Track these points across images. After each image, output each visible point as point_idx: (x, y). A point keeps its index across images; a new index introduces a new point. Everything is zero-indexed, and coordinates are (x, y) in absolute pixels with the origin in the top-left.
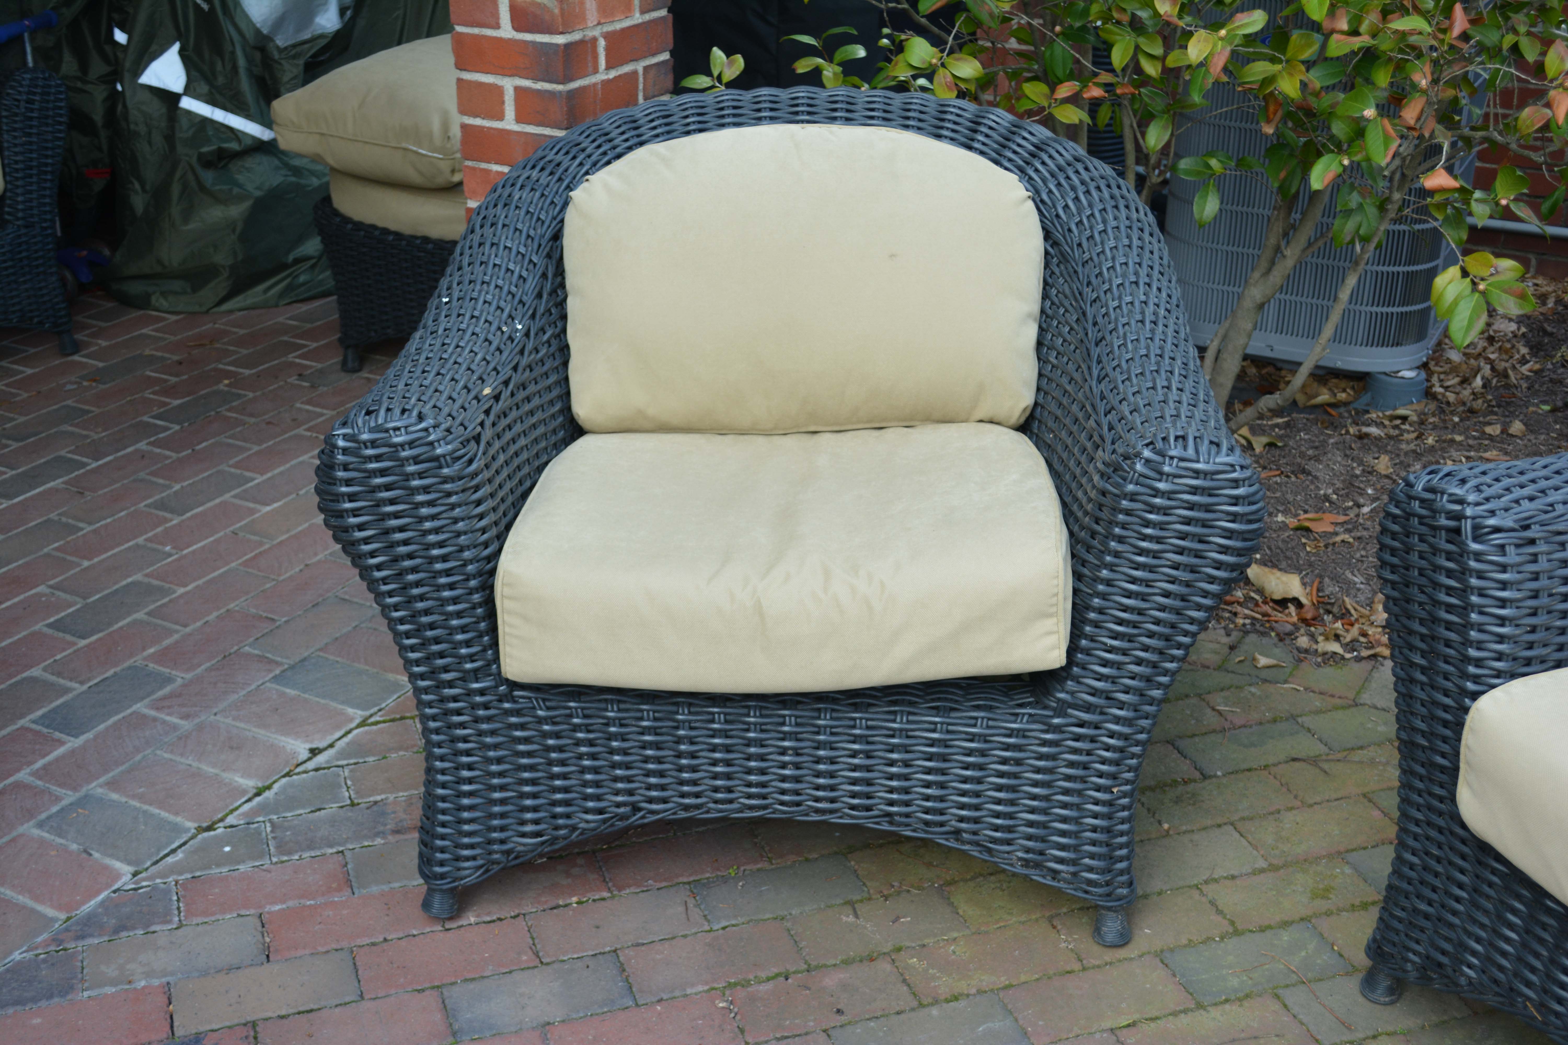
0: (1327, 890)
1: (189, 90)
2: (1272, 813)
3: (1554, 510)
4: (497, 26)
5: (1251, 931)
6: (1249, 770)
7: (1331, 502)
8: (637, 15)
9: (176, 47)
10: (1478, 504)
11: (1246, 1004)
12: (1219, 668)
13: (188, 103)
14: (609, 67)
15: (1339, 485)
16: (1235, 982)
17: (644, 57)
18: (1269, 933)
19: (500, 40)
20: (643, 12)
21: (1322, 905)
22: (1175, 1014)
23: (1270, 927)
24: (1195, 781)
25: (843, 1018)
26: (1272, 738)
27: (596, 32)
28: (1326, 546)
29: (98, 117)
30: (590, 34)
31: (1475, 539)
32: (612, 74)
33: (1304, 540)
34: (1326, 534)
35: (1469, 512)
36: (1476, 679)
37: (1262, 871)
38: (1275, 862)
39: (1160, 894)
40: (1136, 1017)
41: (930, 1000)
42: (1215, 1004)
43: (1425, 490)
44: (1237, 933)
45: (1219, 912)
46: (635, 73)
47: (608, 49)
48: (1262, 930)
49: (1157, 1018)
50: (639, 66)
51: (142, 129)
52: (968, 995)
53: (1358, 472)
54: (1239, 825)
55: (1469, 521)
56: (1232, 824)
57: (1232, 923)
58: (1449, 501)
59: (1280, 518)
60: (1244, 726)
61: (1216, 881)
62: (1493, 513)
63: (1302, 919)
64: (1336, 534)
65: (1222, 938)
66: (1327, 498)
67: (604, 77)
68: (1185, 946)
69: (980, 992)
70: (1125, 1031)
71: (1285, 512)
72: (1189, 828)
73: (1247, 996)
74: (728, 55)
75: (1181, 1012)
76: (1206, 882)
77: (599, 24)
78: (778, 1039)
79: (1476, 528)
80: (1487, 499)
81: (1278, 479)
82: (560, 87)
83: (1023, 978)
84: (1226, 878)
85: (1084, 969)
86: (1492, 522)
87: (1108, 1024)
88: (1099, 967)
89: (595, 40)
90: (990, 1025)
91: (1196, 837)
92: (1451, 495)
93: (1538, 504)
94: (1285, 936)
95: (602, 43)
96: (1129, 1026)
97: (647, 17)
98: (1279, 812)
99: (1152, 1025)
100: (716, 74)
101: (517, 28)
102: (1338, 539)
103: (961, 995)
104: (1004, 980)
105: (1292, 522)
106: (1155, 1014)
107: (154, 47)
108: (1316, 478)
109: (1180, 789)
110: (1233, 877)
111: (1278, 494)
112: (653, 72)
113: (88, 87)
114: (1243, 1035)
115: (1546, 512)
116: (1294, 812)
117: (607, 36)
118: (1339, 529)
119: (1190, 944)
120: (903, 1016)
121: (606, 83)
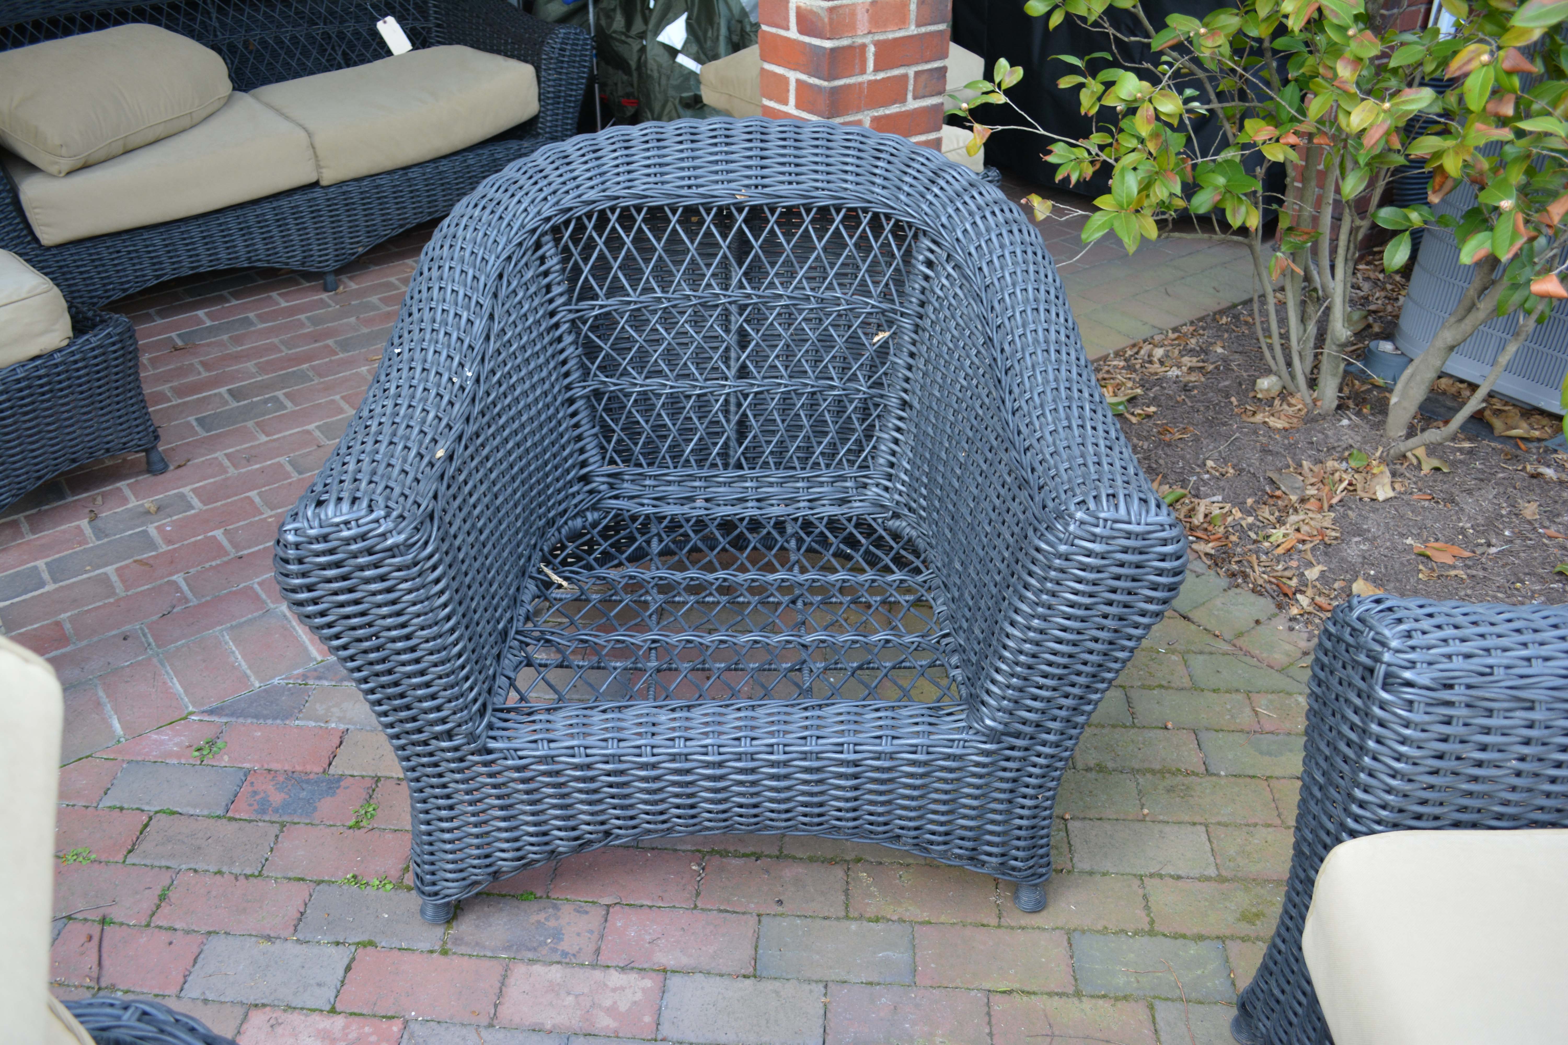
0: (1257, 915)
1: (685, 50)
2: (1247, 825)
3: (1491, 674)
4: (787, 28)
5: (1165, 935)
6: (1252, 777)
7: (1465, 536)
8: (913, 27)
9: (684, 17)
10: (1398, 651)
11: (1119, 1005)
12: (1281, 671)
13: (681, 59)
14: (877, 70)
15: (1481, 520)
16: (1121, 980)
17: (917, 63)
18: (1180, 942)
19: (787, 39)
20: (918, 25)
21: (1245, 929)
22: (1050, 994)
23: (1184, 936)
24: (1197, 775)
25: (780, 909)
26: (1291, 751)
27: (867, 40)
28: (1439, 577)
29: (633, 64)
30: (859, 41)
31: (1385, 687)
32: (880, 76)
33: (1421, 567)
34: (1444, 566)
35: (1387, 657)
36: (1357, 819)
37: (1208, 879)
38: (1224, 873)
39: (1104, 874)
40: (1016, 986)
41: (856, 915)
42: (1092, 997)
43: (1359, 619)
44: (1152, 933)
45: (1147, 907)
46: (906, 76)
47: (877, 55)
48: (1176, 936)
49: (1034, 993)
50: (911, 71)
51: (656, 75)
52: (888, 920)
53: (1504, 512)
54: (1212, 828)
55: (1384, 667)
56: (1206, 826)
57: (1152, 922)
58: (1374, 639)
59: (1409, 541)
60: (1272, 733)
61: (1161, 876)
62: (1413, 664)
63: (1218, 938)
64: (1454, 567)
65: (1135, 934)
66: (1462, 531)
67: (872, 78)
68: (1098, 932)
69: (901, 921)
70: (999, 995)
71: (1418, 536)
72: (1166, 819)
73: (1126, 998)
74: (1012, 66)
75: (1057, 994)
76: (1151, 876)
77: (870, 33)
78: (720, 911)
79: (1387, 675)
80: (1413, 648)
81: (1426, 504)
82: (825, 84)
83: (943, 919)
84: (1172, 877)
85: (999, 926)
86: (1408, 675)
87: (988, 986)
88: (1012, 928)
89: (864, 47)
90: (890, 953)
91: (1167, 829)
92: (1377, 633)
93: (1474, 664)
94: (1193, 949)
95: (872, 49)
96: (1004, 992)
97: (923, 30)
98: (1255, 825)
99: (1025, 998)
100: (997, 80)
101: (801, 31)
102: (1453, 573)
103: (883, 918)
104: (925, 916)
105: (1419, 546)
106: (1034, 988)
107: (670, 15)
108: (1462, 510)
109: (1180, 778)
110: (1179, 877)
111: (1419, 518)
112: (923, 77)
113: (629, 40)
114: (1098, 1035)
115: (1482, 674)
116: (1270, 830)
117: (877, 44)
118: (1459, 564)
119: (1104, 931)
120: (827, 922)
121: (871, 83)
